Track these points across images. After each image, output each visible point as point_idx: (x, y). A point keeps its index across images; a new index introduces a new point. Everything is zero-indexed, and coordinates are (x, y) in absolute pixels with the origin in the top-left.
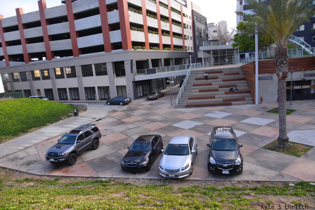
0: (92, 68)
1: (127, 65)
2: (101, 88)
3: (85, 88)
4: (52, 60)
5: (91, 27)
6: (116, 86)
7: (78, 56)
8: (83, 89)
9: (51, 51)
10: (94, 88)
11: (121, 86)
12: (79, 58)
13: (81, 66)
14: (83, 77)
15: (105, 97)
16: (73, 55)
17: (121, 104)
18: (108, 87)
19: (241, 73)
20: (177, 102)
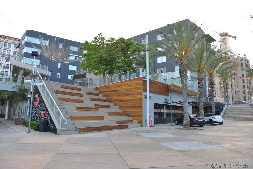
19: (100, 94)
20: (61, 122)
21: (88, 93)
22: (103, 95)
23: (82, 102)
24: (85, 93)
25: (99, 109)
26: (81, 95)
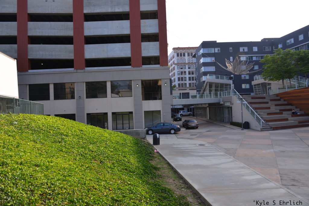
0: (106, 86)
1: (166, 85)
2: (117, 114)
3: (88, 114)
4: (28, 71)
5: (112, 34)
6: (144, 111)
7: (83, 69)
8: (84, 116)
9: (29, 59)
10: (106, 114)
11: (153, 111)
12: (86, 71)
13: (86, 82)
14: (86, 98)
15: (123, 126)
16: (72, 67)
17: (173, 132)
18: (131, 113)
19: (281, 100)
20: (261, 124)
21: (271, 100)
22: (284, 100)
23: (269, 108)
24: (270, 100)
25: (283, 112)
26: (267, 103)
